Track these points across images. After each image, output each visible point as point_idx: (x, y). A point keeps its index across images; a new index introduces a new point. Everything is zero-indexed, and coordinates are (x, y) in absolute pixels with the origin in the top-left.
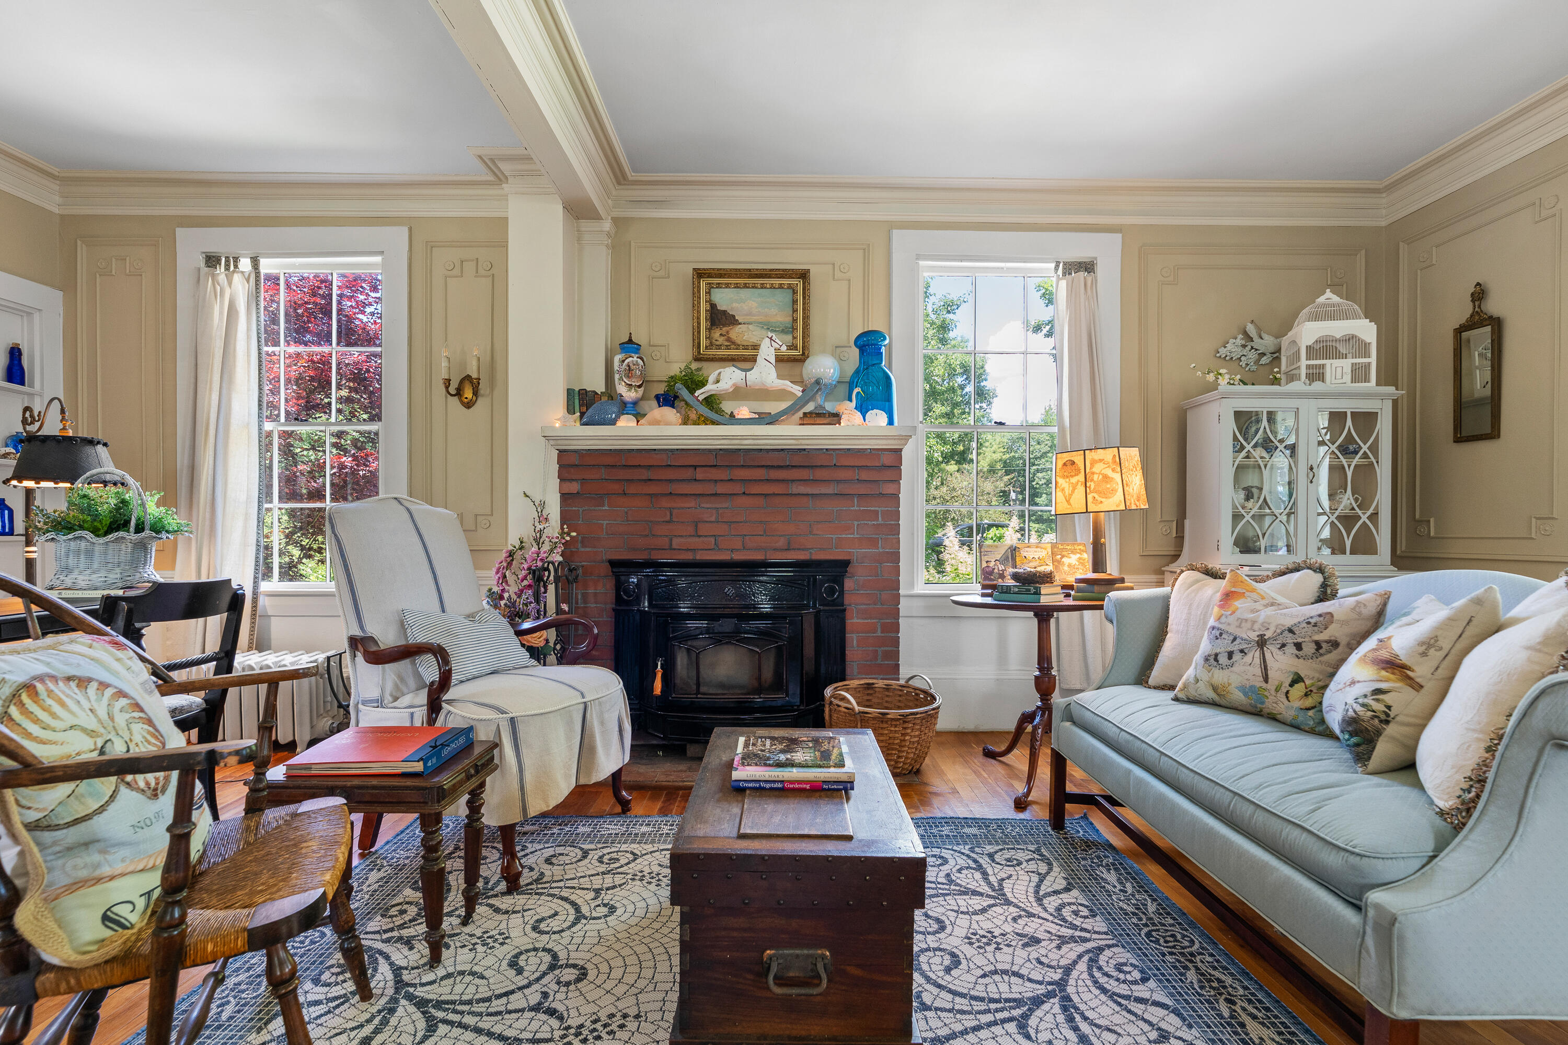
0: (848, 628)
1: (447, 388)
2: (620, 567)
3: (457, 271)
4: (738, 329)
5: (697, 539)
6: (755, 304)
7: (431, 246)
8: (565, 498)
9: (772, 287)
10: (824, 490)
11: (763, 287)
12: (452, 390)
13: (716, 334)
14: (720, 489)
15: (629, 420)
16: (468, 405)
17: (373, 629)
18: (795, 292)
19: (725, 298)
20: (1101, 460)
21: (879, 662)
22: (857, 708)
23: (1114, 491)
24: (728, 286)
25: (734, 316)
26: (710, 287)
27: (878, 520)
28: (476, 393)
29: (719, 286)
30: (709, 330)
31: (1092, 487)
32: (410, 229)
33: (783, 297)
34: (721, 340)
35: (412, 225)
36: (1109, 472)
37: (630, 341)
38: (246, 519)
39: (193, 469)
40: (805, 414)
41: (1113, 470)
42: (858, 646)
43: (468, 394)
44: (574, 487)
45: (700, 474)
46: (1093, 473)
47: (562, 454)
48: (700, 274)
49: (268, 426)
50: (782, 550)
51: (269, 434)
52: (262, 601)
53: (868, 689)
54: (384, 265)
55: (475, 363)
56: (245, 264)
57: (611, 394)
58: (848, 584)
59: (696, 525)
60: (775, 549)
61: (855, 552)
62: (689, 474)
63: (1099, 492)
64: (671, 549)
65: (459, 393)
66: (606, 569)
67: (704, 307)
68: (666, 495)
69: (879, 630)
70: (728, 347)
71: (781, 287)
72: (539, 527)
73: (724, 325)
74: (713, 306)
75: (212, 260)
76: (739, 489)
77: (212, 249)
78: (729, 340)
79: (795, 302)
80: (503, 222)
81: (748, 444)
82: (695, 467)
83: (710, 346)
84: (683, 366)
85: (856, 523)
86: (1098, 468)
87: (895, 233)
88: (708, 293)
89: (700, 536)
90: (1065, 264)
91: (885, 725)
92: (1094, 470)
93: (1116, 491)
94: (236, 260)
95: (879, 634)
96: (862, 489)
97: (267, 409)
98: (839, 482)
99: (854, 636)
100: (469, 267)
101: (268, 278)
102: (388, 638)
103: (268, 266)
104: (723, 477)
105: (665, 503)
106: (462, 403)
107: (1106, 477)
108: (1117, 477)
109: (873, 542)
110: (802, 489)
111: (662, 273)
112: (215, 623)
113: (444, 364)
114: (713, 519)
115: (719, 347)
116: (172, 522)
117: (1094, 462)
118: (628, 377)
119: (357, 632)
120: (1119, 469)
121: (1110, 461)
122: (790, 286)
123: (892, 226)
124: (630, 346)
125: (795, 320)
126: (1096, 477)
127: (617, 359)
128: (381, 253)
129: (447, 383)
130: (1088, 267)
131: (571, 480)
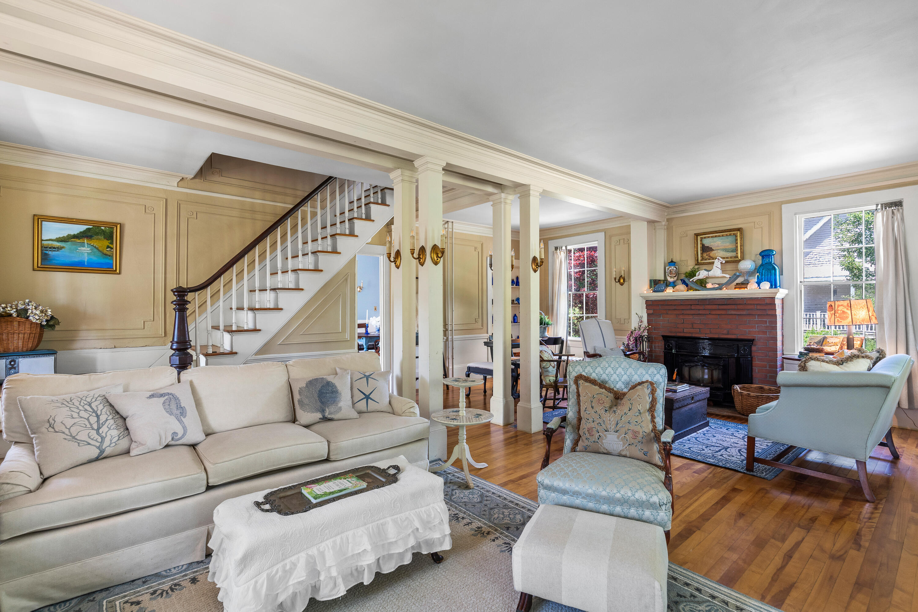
0: (753, 365)
1: (615, 280)
2: (666, 338)
3: (618, 243)
4: (713, 252)
5: (692, 329)
6: (720, 243)
7: (610, 237)
8: (649, 315)
9: (727, 235)
10: (741, 313)
11: (723, 236)
12: (617, 281)
13: (705, 255)
14: (700, 312)
15: (670, 289)
16: (622, 284)
17: (589, 350)
18: (736, 236)
19: (707, 242)
20: (842, 305)
21: (768, 379)
22: (739, 390)
23: (847, 317)
24: (708, 237)
25: (711, 248)
26: (702, 239)
27: (767, 324)
28: (624, 281)
29: (705, 238)
30: (702, 254)
31: (838, 316)
32: (605, 232)
33: (731, 239)
34: (707, 257)
35: (605, 231)
36: (845, 310)
37: (672, 261)
38: (564, 320)
39: (553, 305)
40: (737, 284)
41: (847, 309)
42: (758, 372)
43: (622, 281)
44: (651, 312)
45: (693, 307)
46: (838, 310)
47: (647, 302)
48: (697, 235)
49: (569, 293)
50: (725, 334)
51: (570, 294)
52: (568, 342)
53: (762, 389)
54: (598, 244)
55: (623, 272)
56: (564, 248)
57: (665, 280)
58: (754, 348)
59: (692, 324)
60: (723, 334)
61: (757, 336)
62: (689, 307)
63: (840, 318)
64: (684, 332)
65: (619, 281)
66: (661, 338)
67: (699, 246)
68: (681, 314)
69: (768, 367)
70: (709, 259)
71: (730, 235)
72: (640, 324)
73: (708, 252)
74: (703, 246)
75: (556, 248)
76: (708, 312)
77: (556, 245)
78: (710, 256)
79: (737, 240)
80: (629, 226)
81: (709, 297)
82: (691, 305)
83: (703, 259)
84: (692, 267)
85: (757, 325)
86: (840, 308)
87: (783, 206)
88: (701, 241)
89: (694, 328)
90: (882, 205)
91: (750, 398)
92: (838, 309)
93: (848, 317)
94: (562, 247)
95: (768, 368)
96: (759, 312)
97: (569, 288)
98: (748, 310)
99: (757, 368)
100: (622, 241)
101: (569, 250)
102: (591, 352)
103: (569, 248)
104: (701, 308)
105: (681, 317)
106: (620, 284)
107: (844, 312)
108: (849, 312)
109: (765, 333)
110: (733, 312)
111: (685, 235)
112: (558, 347)
113: (614, 273)
114: (699, 323)
115: (706, 260)
116: (550, 323)
117: (839, 306)
118: (670, 274)
119: (586, 351)
120: (850, 309)
121: (846, 305)
122: (734, 234)
123: (783, 203)
124: (672, 263)
125: (737, 247)
126: (839, 312)
127: (667, 268)
128: (597, 241)
129: (615, 279)
130: (898, 204)
131: (650, 309)
